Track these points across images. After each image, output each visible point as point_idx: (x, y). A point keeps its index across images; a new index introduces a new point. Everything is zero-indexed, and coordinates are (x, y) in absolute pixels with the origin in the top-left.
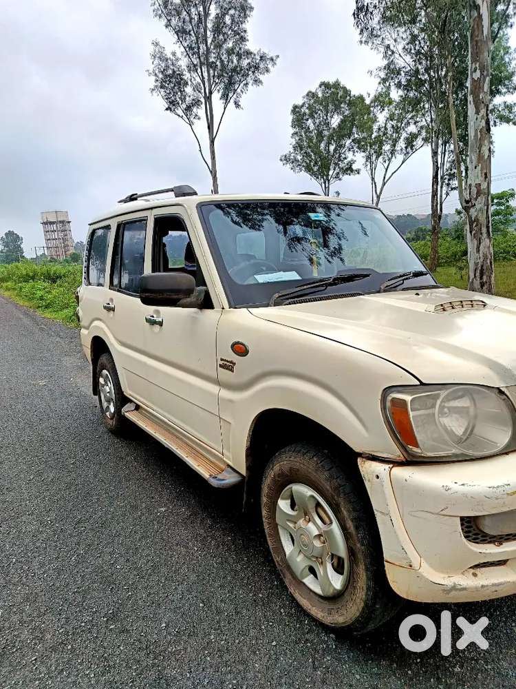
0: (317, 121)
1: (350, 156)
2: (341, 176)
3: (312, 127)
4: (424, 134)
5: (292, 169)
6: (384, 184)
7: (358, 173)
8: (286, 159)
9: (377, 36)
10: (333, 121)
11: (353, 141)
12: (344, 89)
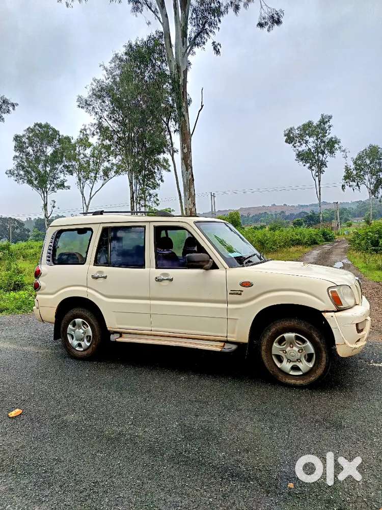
0: (35, 149)
1: (62, 176)
2: (56, 189)
3: (31, 152)
4: (115, 168)
5: (16, 180)
6: (91, 198)
7: (69, 189)
8: (11, 173)
9: (89, 105)
10: (48, 150)
11: (64, 166)
12: (54, 130)
